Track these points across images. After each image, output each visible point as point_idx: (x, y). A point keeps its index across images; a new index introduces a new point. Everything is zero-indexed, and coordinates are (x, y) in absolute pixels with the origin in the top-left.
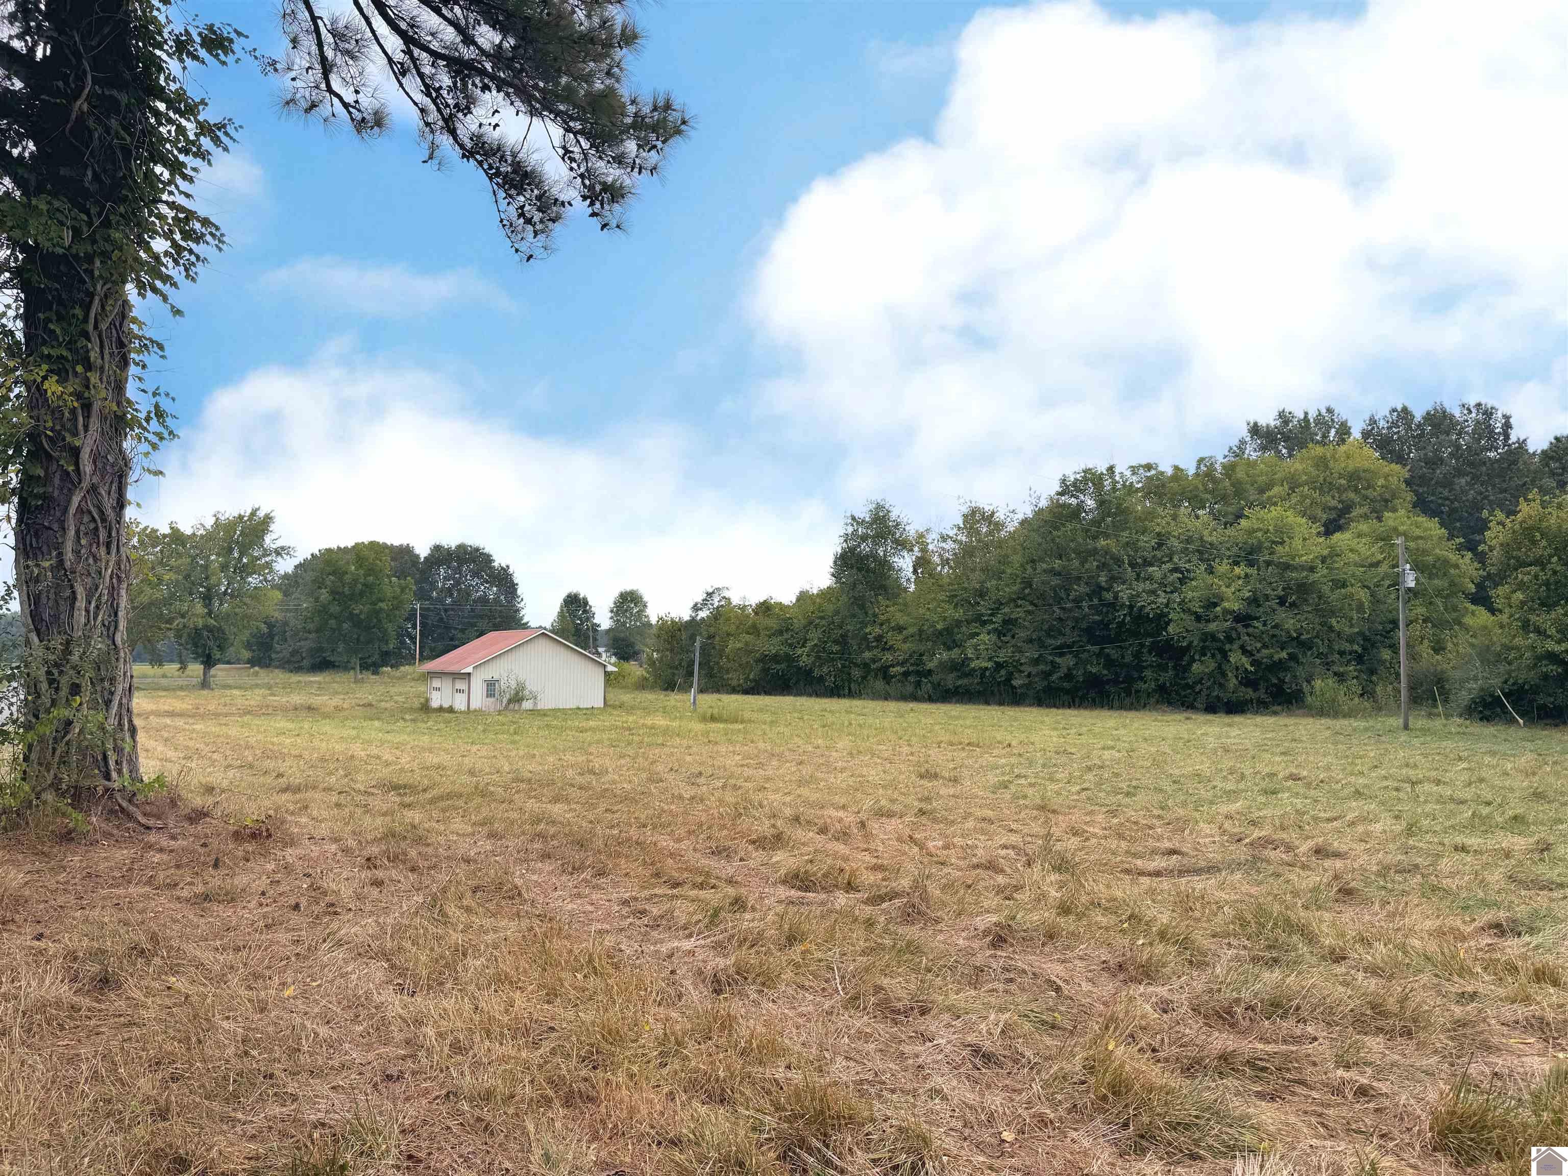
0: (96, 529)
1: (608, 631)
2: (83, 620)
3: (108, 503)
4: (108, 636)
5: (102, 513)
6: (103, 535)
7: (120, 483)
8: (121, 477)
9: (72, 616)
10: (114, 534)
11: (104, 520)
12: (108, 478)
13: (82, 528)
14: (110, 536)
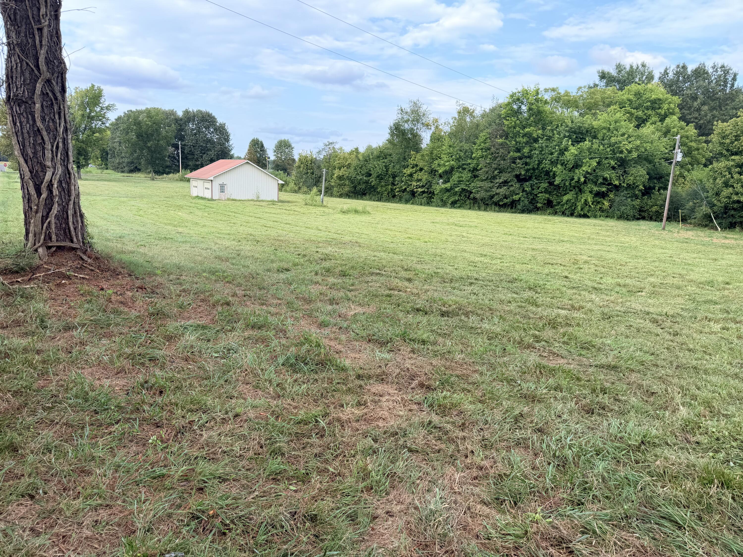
0: (52, 104)
1: (274, 161)
2: (50, 156)
3: (57, 89)
4: (64, 165)
5: (54, 94)
6: (56, 107)
7: (62, 77)
8: (62, 74)
9: (44, 153)
10: (62, 107)
11: (56, 99)
12: (56, 75)
13: (44, 103)
14: (60, 107)
